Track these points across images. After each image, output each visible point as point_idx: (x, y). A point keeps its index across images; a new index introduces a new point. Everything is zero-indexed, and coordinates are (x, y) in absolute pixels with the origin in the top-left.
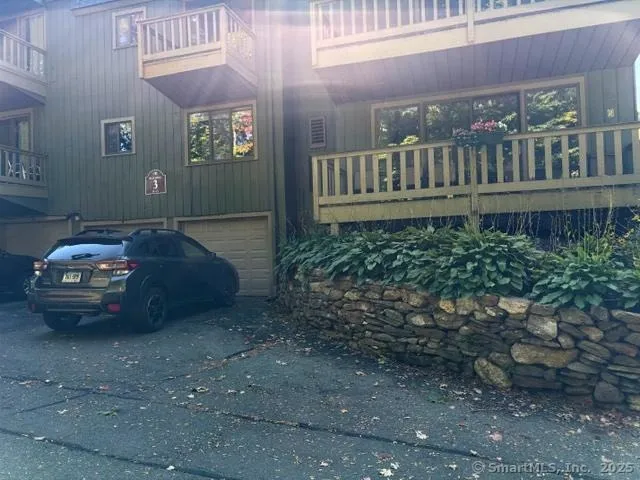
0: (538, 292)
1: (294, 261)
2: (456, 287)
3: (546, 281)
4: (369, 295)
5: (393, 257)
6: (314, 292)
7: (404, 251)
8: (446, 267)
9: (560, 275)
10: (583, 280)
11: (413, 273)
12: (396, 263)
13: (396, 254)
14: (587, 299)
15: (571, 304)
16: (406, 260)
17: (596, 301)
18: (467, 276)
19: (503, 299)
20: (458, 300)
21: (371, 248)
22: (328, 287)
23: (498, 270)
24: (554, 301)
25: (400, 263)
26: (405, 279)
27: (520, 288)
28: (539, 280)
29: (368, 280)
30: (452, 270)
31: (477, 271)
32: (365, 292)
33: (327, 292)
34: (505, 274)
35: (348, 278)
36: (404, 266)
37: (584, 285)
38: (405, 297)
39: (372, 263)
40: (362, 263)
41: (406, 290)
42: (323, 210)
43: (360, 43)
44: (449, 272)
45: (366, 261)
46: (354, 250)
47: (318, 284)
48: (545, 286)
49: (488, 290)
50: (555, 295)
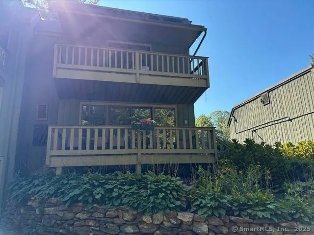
0: (195, 209)
1: (30, 192)
2: (153, 208)
3: (198, 203)
4: (96, 215)
5: (111, 190)
6: (48, 214)
7: (118, 186)
8: (146, 196)
9: (204, 199)
10: (215, 201)
11: (125, 200)
12: (114, 194)
13: (113, 188)
14: (219, 211)
15: (213, 214)
16: (121, 192)
17: (223, 212)
18: (159, 201)
19: (180, 214)
20: (154, 215)
21: (96, 184)
22: (62, 211)
23: (174, 197)
24: (204, 213)
25: (117, 194)
26: (121, 204)
27: (185, 207)
28: (194, 202)
29: (95, 205)
30: (151, 197)
31: (164, 198)
32: (92, 213)
33: (61, 214)
34: (178, 199)
35: (81, 204)
36: (119, 196)
37: (217, 204)
38: (121, 215)
39: (98, 194)
40: (91, 194)
41: (122, 210)
42: (53, 159)
43: (82, 70)
44: (148, 199)
45: (94, 193)
46: (85, 186)
47: (53, 208)
48: (198, 205)
49: (171, 209)
50: (205, 210)
